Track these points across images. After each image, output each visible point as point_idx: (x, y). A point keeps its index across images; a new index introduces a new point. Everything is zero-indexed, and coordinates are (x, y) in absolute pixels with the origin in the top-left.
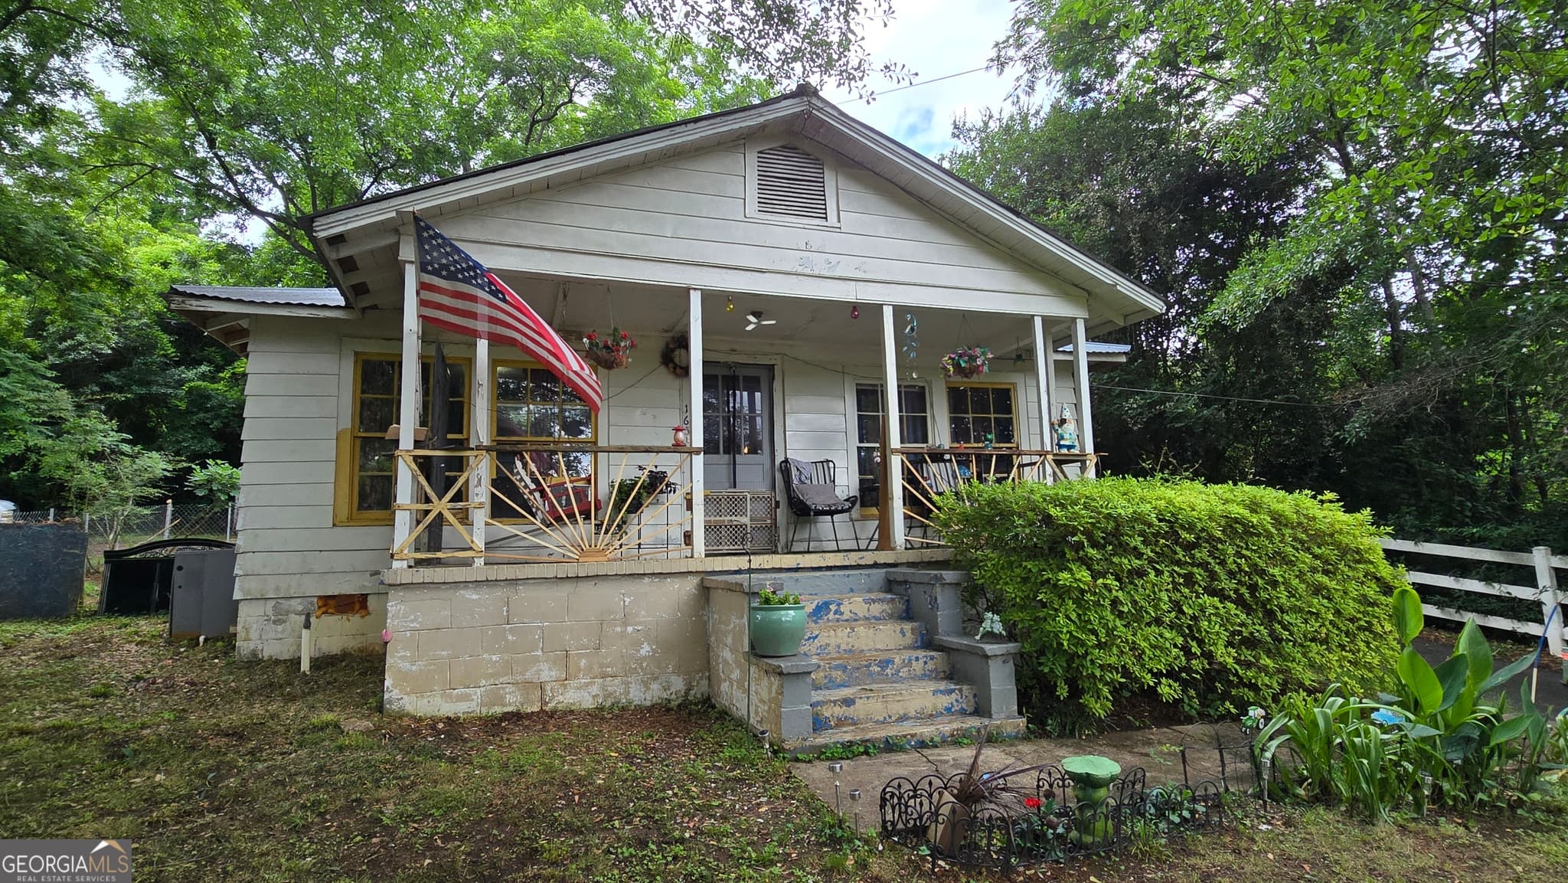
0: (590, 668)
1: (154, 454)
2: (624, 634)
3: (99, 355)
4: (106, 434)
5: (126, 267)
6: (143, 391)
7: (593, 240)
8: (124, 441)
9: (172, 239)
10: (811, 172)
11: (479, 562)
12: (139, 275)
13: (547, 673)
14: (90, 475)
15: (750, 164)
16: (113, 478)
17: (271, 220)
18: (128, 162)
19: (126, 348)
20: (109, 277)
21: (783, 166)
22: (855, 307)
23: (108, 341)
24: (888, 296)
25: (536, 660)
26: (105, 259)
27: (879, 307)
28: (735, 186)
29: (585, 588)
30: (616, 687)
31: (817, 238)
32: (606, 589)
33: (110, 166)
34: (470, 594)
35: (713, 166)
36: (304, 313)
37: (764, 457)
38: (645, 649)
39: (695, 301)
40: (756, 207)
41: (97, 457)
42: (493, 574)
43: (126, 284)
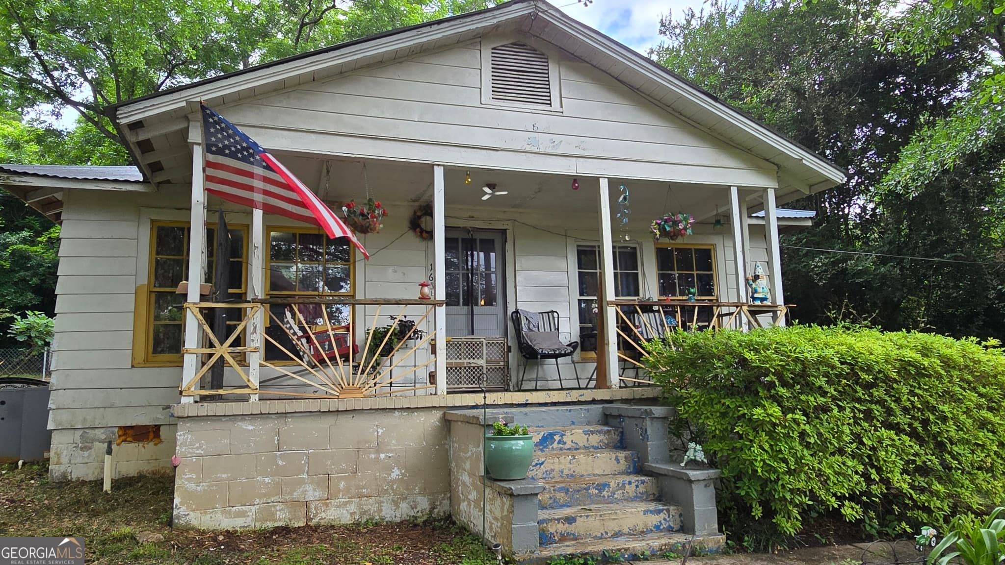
0: (347, 490)
2: (377, 460)
7: (350, 124)
10: (537, 65)
11: (254, 398)
13: (312, 493)
15: (485, 59)
17: (82, 109)
21: (513, 61)
22: (575, 181)
24: (604, 171)
25: (302, 482)
27: (596, 180)
28: (471, 77)
29: (343, 420)
31: (543, 121)
32: (362, 421)
34: (248, 426)
35: (454, 59)
36: (109, 187)
37: (497, 308)
38: (396, 473)
39: (439, 175)
40: (490, 95)
42: (266, 408)
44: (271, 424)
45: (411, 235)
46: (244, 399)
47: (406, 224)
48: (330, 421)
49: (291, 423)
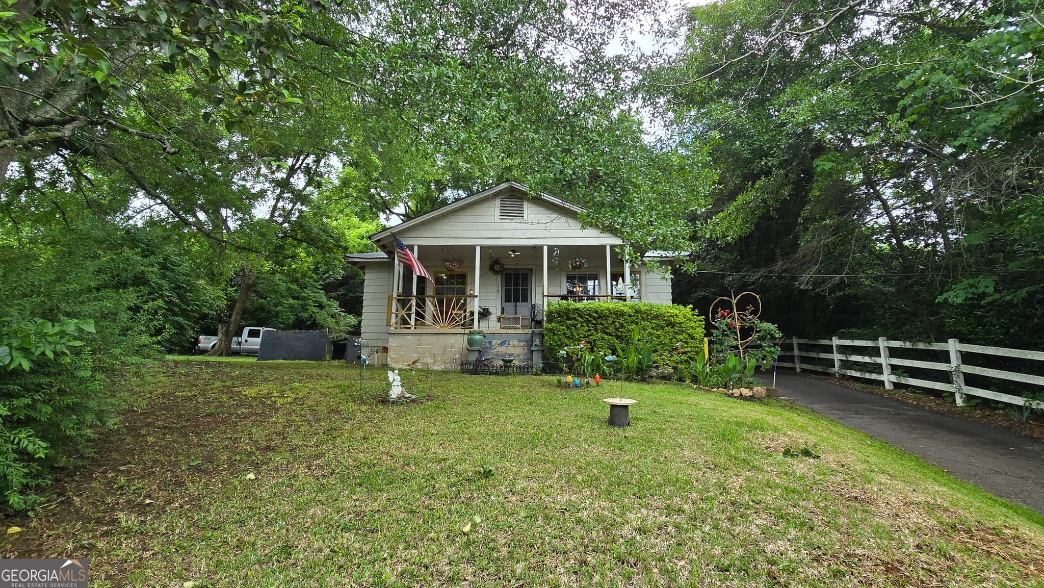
0: (441, 360)
1: (351, 316)
2: (451, 351)
3: (337, 280)
4: (335, 307)
5: (346, 241)
6: (353, 295)
7: (447, 233)
8: (342, 311)
9: (367, 225)
10: (519, 203)
11: (413, 328)
12: (351, 244)
13: (429, 361)
14: (331, 322)
15: (498, 202)
16: (337, 323)
17: (401, 217)
18: (347, 196)
19: (347, 276)
20: (340, 246)
21: (508, 203)
22: (534, 247)
23: (340, 274)
24: (545, 243)
25: (426, 357)
26: (338, 240)
27: (542, 247)
28: (491, 211)
29: (440, 336)
30: (448, 366)
31: (519, 226)
32: (446, 337)
33: (341, 199)
34: (410, 337)
35: (485, 205)
36: (378, 260)
38: (457, 356)
39: (478, 250)
40: (499, 217)
41: (333, 316)
42: (415, 331)
43: (346, 249)
44: (417, 337)
45: (490, 273)
46: (410, 328)
47: (488, 268)
48: (435, 337)
49: (424, 337)
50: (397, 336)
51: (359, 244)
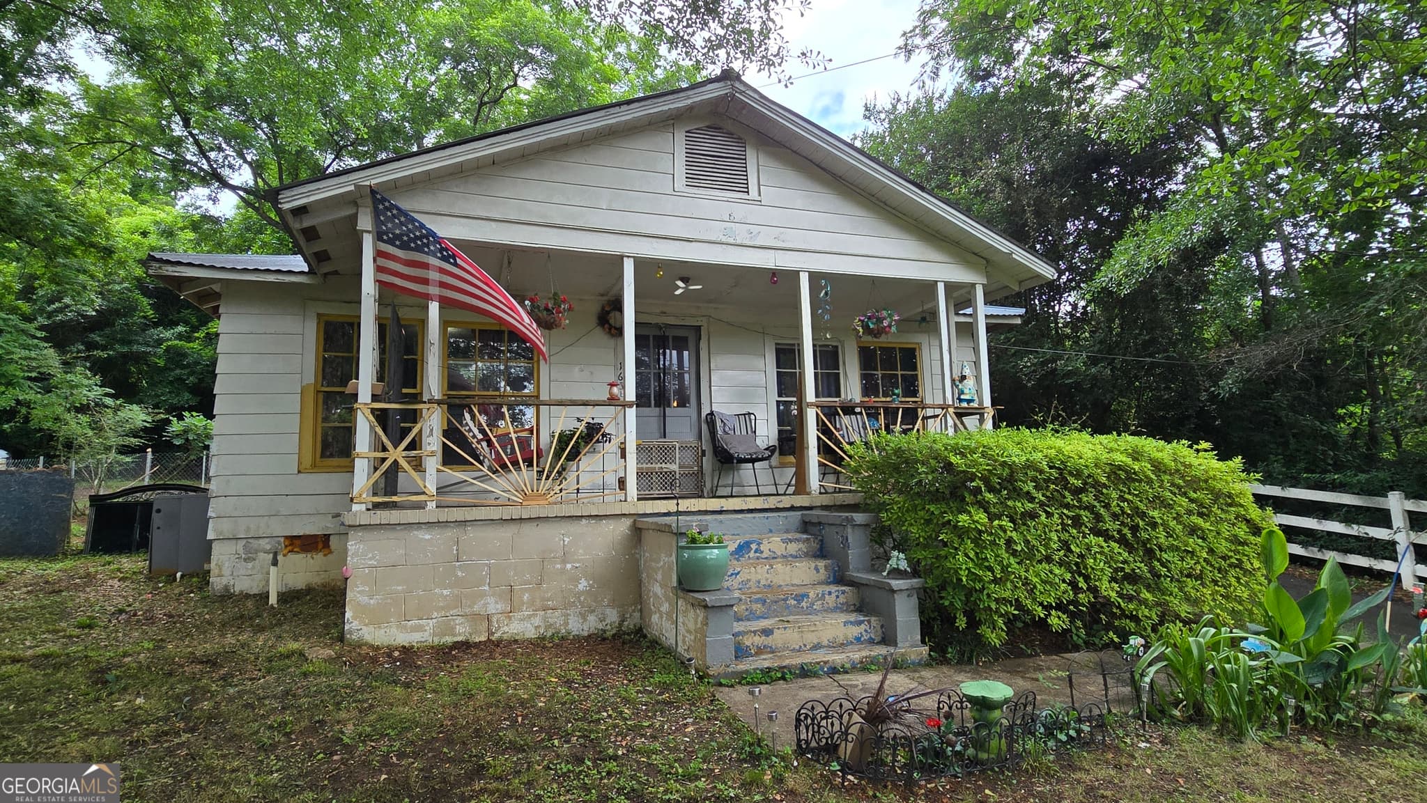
0: (532, 602)
1: (135, 407)
2: (563, 571)
4: (89, 388)
5: (108, 236)
6: (125, 349)
7: (535, 211)
9: (150, 210)
10: (734, 149)
11: (431, 505)
12: (120, 243)
13: (494, 606)
14: (76, 426)
15: (678, 142)
16: (97, 428)
17: (242, 193)
18: (110, 140)
19: (109, 310)
20: (92, 245)
21: (708, 145)
22: (774, 273)
23: (92, 305)
24: (805, 264)
25: (483, 595)
26: (89, 229)
27: (796, 273)
28: (664, 163)
29: (528, 529)
30: (556, 619)
31: (740, 211)
32: (547, 530)
33: (93, 143)
34: (425, 535)
35: (644, 143)
36: (271, 278)
37: (691, 410)
38: (583, 585)
39: (629, 267)
40: (684, 181)
41: (83, 409)
42: (445, 515)
43: (108, 252)
44: (450, 533)
45: (599, 329)
46: (421, 506)
47: (594, 320)
48: (508, 532)
49: (471, 532)
50: (383, 534)
51: (137, 246)
